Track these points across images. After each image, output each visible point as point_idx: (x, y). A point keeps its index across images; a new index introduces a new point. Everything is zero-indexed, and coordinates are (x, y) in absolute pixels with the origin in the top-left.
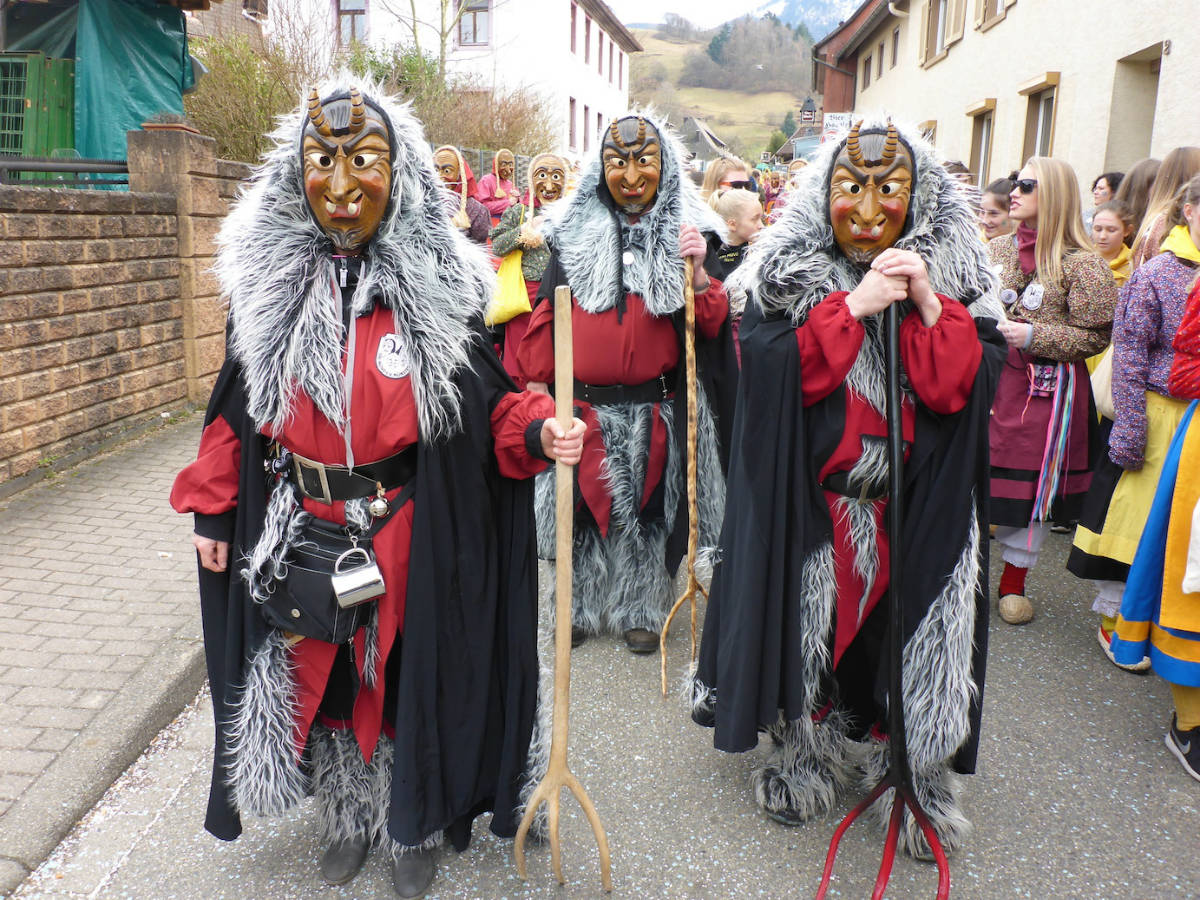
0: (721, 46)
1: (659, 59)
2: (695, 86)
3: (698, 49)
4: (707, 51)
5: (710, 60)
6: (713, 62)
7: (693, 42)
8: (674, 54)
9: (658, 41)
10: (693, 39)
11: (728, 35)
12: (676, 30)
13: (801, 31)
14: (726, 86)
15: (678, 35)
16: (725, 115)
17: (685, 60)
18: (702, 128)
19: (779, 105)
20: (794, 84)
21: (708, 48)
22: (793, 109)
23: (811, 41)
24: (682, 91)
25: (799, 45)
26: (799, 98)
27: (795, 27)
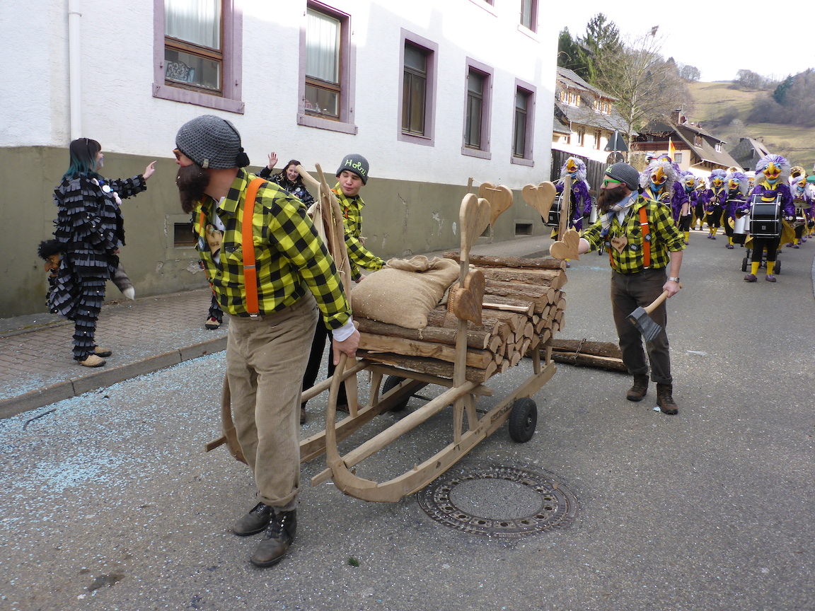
0: (784, 92)
1: (732, 103)
2: (761, 122)
3: (765, 95)
4: (772, 96)
5: (775, 103)
6: (777, 104)
7: (760, 90)
8: (745, 99)
9: (732, 91)
10: (761, 88)
11: (791, 84)
12: (748, 82)
14: (787, 121)
15: (749, 86)
16: (785, 144)
17: (753, 104)
18: (757, 146)
21: (773, 94)
24: (749, 126)
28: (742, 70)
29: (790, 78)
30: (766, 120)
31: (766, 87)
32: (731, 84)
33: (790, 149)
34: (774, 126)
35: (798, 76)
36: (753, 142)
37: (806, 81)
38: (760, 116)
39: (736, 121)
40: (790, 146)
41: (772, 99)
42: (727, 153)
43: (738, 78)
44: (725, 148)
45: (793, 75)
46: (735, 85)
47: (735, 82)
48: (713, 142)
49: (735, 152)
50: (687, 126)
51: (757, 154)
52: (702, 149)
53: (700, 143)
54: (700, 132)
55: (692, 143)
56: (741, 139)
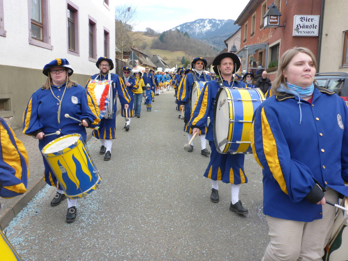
0: (163, 38)
1: (145, 41)
3: (156, 38)
4: (159, 39)
5: (160, 42)
7: (155, 36)
8: (149, 40)
9: (145, 36)
11: (165, 34)
12: (150, 33)
13: (186, 34)
14: (165, 49)
15: (150, 34)
16: (165, 57)
17: (152, 41)
18: (160, 58)
19: (180, 54)
20: (184, 49)
21: (159, 38)
22: (185, 56)
23: (189, 37)
24: (152, 50)
25: (186, 38)
26: (186, 53)
27: (184, 33)
28: (147, 28)
30: (157, 48)
31: (157, 35)
32: (144, 33)
33: (167, 60)
34: (160, 50)
35: (167, 31)
36: (158, 57)
37: (170, 34)
38: (156, 46)
39: (147, 48)
40: (167, 58)
41: (159, 40)
42: (150, 61)
43: (146, 31)
44: (149, 58)
45: (165, 31)
46: (146, 34)
47: (145, 32)
48: (145, 56)
49: (152, 60)
50: (135, 49)
51: (160, 61)
52: (142, 59)
53: (141, 56)
54: (141, 52)
55: (139, 56)
56: (154, 55)
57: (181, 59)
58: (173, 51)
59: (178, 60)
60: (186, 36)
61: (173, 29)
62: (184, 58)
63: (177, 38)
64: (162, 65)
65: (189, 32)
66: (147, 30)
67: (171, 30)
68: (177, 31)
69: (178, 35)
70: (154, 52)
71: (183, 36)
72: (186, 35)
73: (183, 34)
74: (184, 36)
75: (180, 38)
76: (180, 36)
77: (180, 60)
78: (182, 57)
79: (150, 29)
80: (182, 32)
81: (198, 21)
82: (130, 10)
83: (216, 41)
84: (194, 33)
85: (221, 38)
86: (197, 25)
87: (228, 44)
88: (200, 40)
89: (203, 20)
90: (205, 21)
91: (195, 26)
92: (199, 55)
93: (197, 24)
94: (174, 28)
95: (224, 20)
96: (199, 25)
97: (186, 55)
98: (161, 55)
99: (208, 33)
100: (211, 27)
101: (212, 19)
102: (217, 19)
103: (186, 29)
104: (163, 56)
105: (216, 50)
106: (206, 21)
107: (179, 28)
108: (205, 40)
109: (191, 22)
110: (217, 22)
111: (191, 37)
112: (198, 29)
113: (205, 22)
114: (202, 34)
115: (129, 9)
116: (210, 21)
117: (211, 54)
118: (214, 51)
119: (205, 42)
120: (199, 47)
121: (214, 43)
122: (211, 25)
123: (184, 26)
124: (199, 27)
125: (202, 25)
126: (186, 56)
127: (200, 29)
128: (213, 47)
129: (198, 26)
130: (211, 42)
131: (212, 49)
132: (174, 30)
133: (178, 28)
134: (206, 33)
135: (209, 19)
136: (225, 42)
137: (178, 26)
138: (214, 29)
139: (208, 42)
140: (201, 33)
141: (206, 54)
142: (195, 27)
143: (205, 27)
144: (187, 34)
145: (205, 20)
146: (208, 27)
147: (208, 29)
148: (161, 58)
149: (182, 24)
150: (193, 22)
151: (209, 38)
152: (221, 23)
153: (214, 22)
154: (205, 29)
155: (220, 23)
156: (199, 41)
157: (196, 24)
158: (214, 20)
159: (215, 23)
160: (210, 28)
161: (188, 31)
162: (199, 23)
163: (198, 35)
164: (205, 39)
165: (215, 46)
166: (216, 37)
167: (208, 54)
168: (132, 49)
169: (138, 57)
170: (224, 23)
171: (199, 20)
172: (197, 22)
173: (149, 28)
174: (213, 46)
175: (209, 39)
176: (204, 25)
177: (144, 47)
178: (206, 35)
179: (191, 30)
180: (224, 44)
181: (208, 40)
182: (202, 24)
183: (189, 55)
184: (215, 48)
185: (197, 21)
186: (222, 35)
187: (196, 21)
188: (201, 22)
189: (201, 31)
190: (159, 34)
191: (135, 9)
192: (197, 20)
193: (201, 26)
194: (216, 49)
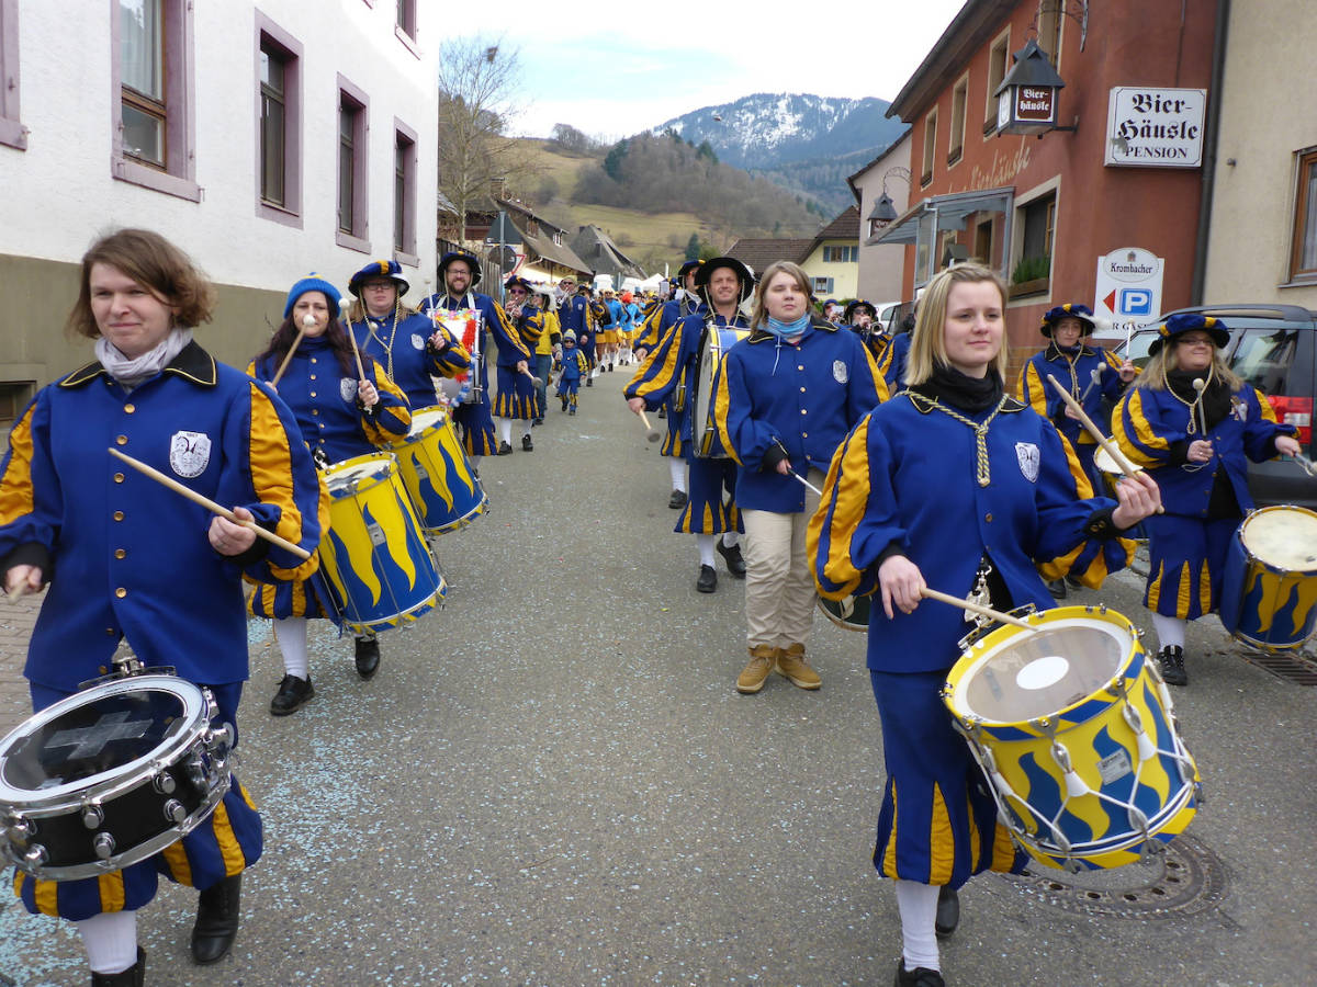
0: (618, 162)
1: (550, 173)
2: (590, 204)
3: (592, 163)
4: (602, 166)
5: (606, 176)
6: (610, 179)
7: (589, 157)
8: (566, 169)
9: (550, 154)
10: (587, 153)
11: (626, 150)
12: (568, 142)
13: (705, 149)
14: (624, 204)
15: (571, 149)
16: (623, 236)
17: (578, 176)
18: (604, 240)
19: (682, 226)
20: (698, 205)
21: (604, 163)
22: (698, 231)
23: (715, 161)
24: (575, 208)
25: (703, 164)
26: (705, 221)
27: (697, 145)
28: (560, 125)
29: (624, 142)
30: (596, 201)
31: (596, 151)
32: (546, 144)
33: (630, 245)
34: (608, 208)
35: (634, 139)
36: (597, 233)
37: (645, 148)
38: (590, 193)
39: (556, 199)
40: (632, 241)
41: (602, 170)
42: (568, 248)
43: (555, 135)
44: (565, 240)
45: (628, 137)
46: (554, 146)
47: (550, 140)
48: (551, 230)
49: (575, 247)
50: (513, 204)
51: (604, 250)
52: (538, 240)
53: (534, 231)
54: (534, 215)
55: (524, 230)
56: (582, 228)
57: (685, 243)
58: (656, 212)
59: (673, 246)
60: (703, 155)
61: (656, 129)
62: (694, 238)
63: (672, 166)
64: (614, 264)
65: (718, 142)
66: (559, 131)
67: (647, 135)
68: (673, 140)
69: (676, 153)
70: (583, 215)
71: (692, 159)
72: (705, 153)
73: (693, 152)
74: (698, 156)
75: (682, 164)
76: (682, 156)
77: (682, 248)
78: (689, 237)
79: (569, 126)
80: (691, 144)
81: (751, 103)
82: (496, 58)
83: (816, 179)
84: (735, 147)
85: (837, 166)
86: (748, 119)
87: (861, 190)
88: (757, 174)
89: (768, 100)
90: (779, 104)
91: (740, 120)
92: (752, 229)
93: (749, 115)
94: (660, 128)
95: (849, 100)
96: (753, 117)
97: (702, 228)
98: (608, 228)
99: (789, 146)
100: (798, 124)
101: (804, 95)
102: (821, 96)
103: (705, 133)
104: (616, 230)
105: (817, 212)
106: (782, 104)
107: (678, 128)
108: (773, 174)
109: (724, 106)
110: (824, 107)
111: (721, 161)
112: (749, 133)
113: (777, 107)
114: (766, 152)
115: (491, 54)
116: (797, 103)
117: (797, 227)
118: (809, 214)
119: (776, 181)
120: (755, 200)
121: (811, 185)
122: (799, 117)
123: (699, 120)
124: (754, 123)
125: (767, 119)
126: (704, 234)
127: (760, 132)
128: (805, 201)
129: (750, 121)
130: (796, 182)
131: (803, 207)
132: (659, 134)
133: (673, 127)
134: (780, 147)
135: (794, 97)
136: (851, 181)
137: (674, 121)
138: (810, 132)
139: (786, 180)
140: (762, 148)
141: (778, 225)
142: (738, 123)
143: (775, 124)
144: (710, 148)
145: (778, 98)
146: (788, 126)
147: (789, 133)
148: (610, 236)
149: (689, 112)
150: (730, 105)
151: (789, 165)
152: (836, 111)
153: (811, 105)
154: (776, 134)
155: (832, 109)
156: (752, 177)
157: (743, 114)
158: (811, 98)
159: (814, 110)
160: (796, 129)
161: (711, 137)
162: (753, 110)
163: (750, 153)
164: (775, 170)
165: (814, 198)
166: (816, 165)
167: (787, 225)
168: (499, 202)
169: (522, 233)
170: (847, 112)
171: (753, 97)
172: (747, 107)
173: (565, 126)
174: (805, 195)
175: (792, 171)
176: (772, 119)
177: (545, 197)
178: (778, 156)
179: (723, 137)
180: (849, 190)
181: (786, 174)
182: (765, 113)
183: (716, 229)
184: (813, 203)
185: (748, 104)
186: (839, 157)
187: (744, 100)
188: (764, 106)
189: (763, 139)
190: (603, 150)
191: (515, 54)
192: (748, 99)
193: (762, 120)
194: (817, 206)
